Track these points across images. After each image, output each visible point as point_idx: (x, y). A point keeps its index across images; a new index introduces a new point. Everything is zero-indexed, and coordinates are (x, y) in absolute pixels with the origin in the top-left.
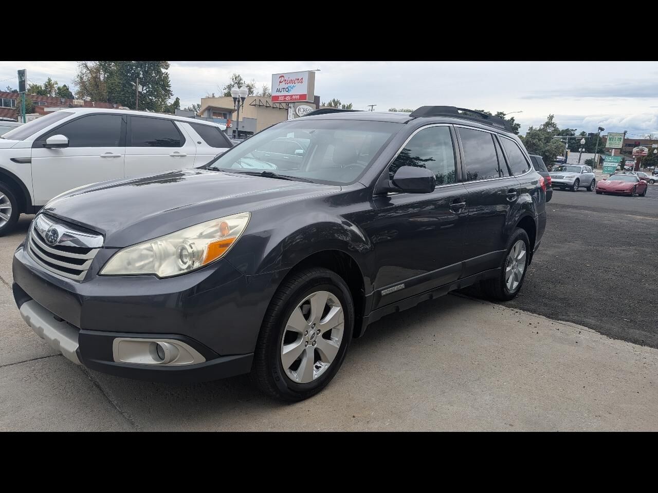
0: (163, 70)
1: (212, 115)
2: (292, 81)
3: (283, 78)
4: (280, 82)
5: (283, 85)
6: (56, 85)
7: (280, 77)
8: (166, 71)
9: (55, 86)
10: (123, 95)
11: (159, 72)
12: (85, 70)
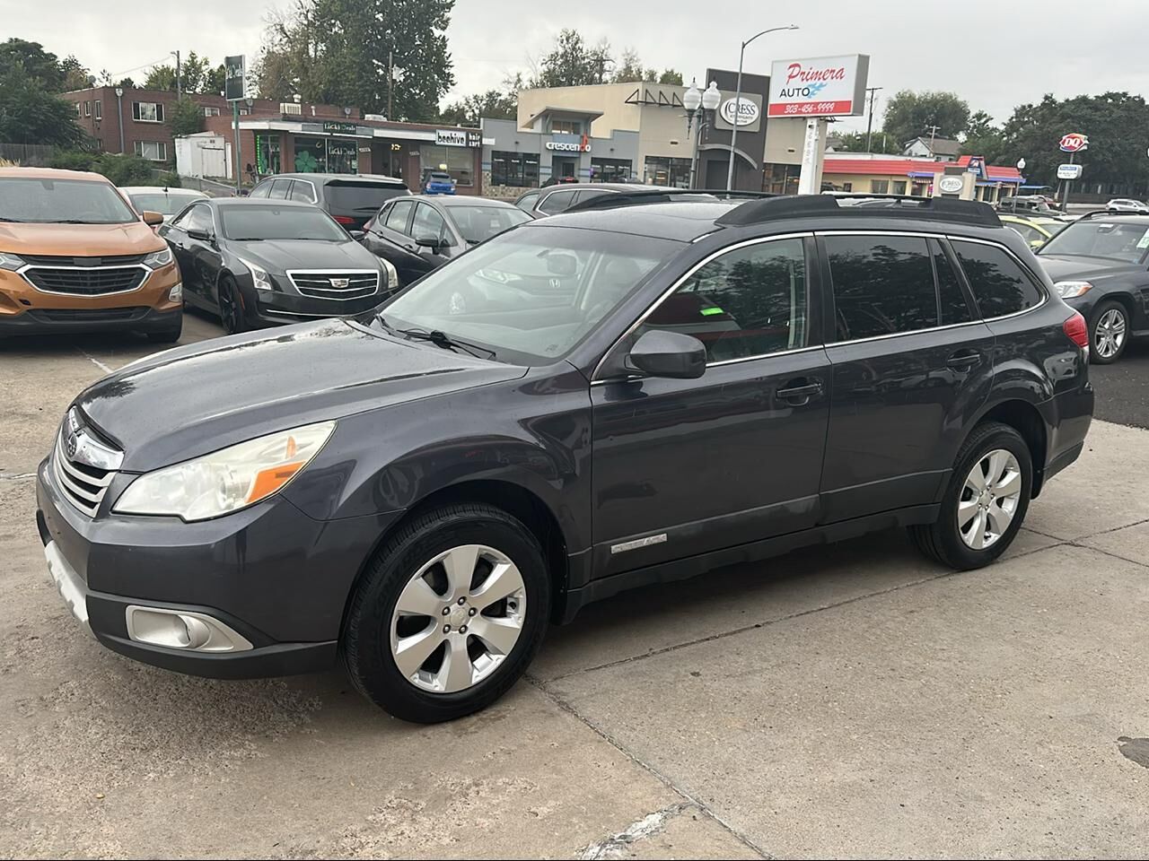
0: (437, 33)
1: (551, 125)
2: (818, 75)
3: (797, 69)
4: (790, 77)
5: (797, 83)
6: (206, 67)
7: (790, 67)
8: (443, 33)
9: (204, 68)
10: (360, 86)
11: (429, 35)
12: (279, 37)
